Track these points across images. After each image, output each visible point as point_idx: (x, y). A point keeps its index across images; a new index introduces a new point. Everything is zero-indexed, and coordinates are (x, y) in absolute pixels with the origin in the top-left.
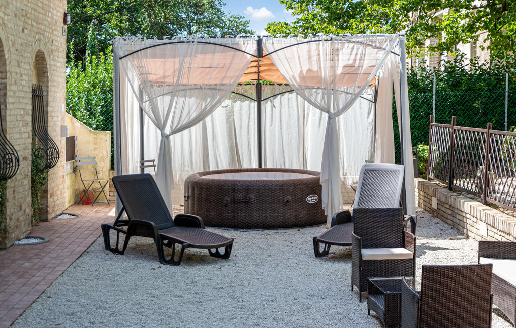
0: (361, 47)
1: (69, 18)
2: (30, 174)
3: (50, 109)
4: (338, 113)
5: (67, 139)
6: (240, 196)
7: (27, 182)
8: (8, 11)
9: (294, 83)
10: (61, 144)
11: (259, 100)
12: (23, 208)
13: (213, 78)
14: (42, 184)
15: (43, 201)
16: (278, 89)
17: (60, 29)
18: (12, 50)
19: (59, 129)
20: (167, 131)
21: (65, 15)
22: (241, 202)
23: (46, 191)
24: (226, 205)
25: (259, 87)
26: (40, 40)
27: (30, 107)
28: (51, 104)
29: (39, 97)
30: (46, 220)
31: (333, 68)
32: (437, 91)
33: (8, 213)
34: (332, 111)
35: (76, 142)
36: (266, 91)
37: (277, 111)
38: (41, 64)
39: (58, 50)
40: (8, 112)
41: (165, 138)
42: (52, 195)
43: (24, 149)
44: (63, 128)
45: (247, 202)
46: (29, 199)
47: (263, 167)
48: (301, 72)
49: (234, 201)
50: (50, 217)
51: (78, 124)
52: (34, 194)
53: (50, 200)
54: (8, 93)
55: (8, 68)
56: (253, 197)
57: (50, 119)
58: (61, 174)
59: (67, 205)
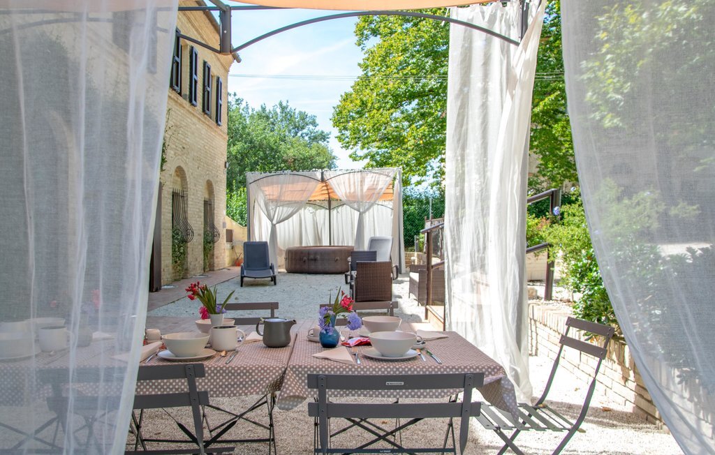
0: (377, 176)
1: (227, 165)
2: (203, 243)
3: (215, 212)
4: (365, 212)
5: (227, 230)
6: (312, 257)
7: (201, 247)
8: (189, 157)
9: (344, 199)
10: (223, 233)
11: (330, 209)
12: (198, 260)
13: (297, 197)
14: (210, 250)
15: (211, 260)
16: (339, 203)
17: (222, 170)
18: (191, 177)
19: (221, 224)
20: (274, 222)
21: (226, 163)
22: (312, 260)
23: (213, 255)
24: (305, 262)
25: (329, 202)
26: (208, 174)
27: (203, 209)
28: (216, 209)
29: (208, 206)
30: (213, 270)
31: (362, 190)
32: (432, 205)
33: (189, 260)
34: (361, 210)
35: (234, 234)
36: (334, 204)
37: (339, 215)
38: (210, 187)
39: (221, 181)
40: (189, 209)
41: (274, 226)
42: (217, 258)
43: (199, 230)
44: (224, 224)
45: (315, 260)
46: (202, 256)
47: (332, 244)
48: (346, 193)
49: (308, 259)
50: (215, 269)
51: (234, 223)
52: (205, 254)
53: (216, 260)
54: (189, 199)
55: (189, 186)
56: (318, 257)
57: (215, 217)
58: (223, 248)
59: (227, 265)
